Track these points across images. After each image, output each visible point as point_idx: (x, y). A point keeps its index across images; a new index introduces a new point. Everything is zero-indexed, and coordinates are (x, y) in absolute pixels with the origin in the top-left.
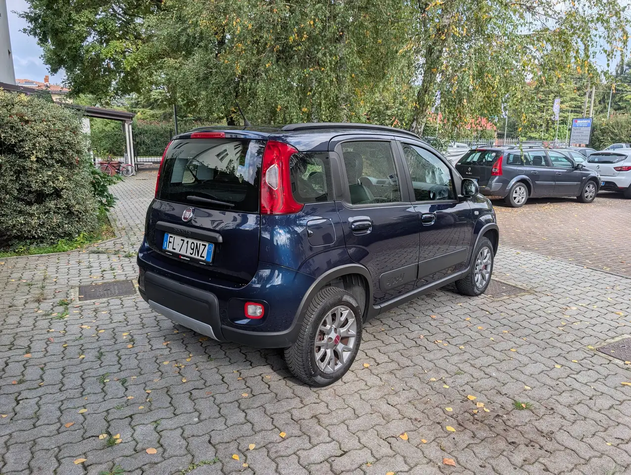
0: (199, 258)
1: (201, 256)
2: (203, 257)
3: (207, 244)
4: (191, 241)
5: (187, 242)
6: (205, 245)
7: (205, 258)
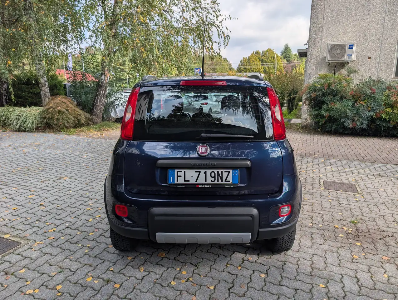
0: (224, 182)
1: (226, 181)
2: (229, 181)
3: (231, 171)
4: (209, 171)
5: (205, 173)
6: (229, 172)
7: (231, 181)
